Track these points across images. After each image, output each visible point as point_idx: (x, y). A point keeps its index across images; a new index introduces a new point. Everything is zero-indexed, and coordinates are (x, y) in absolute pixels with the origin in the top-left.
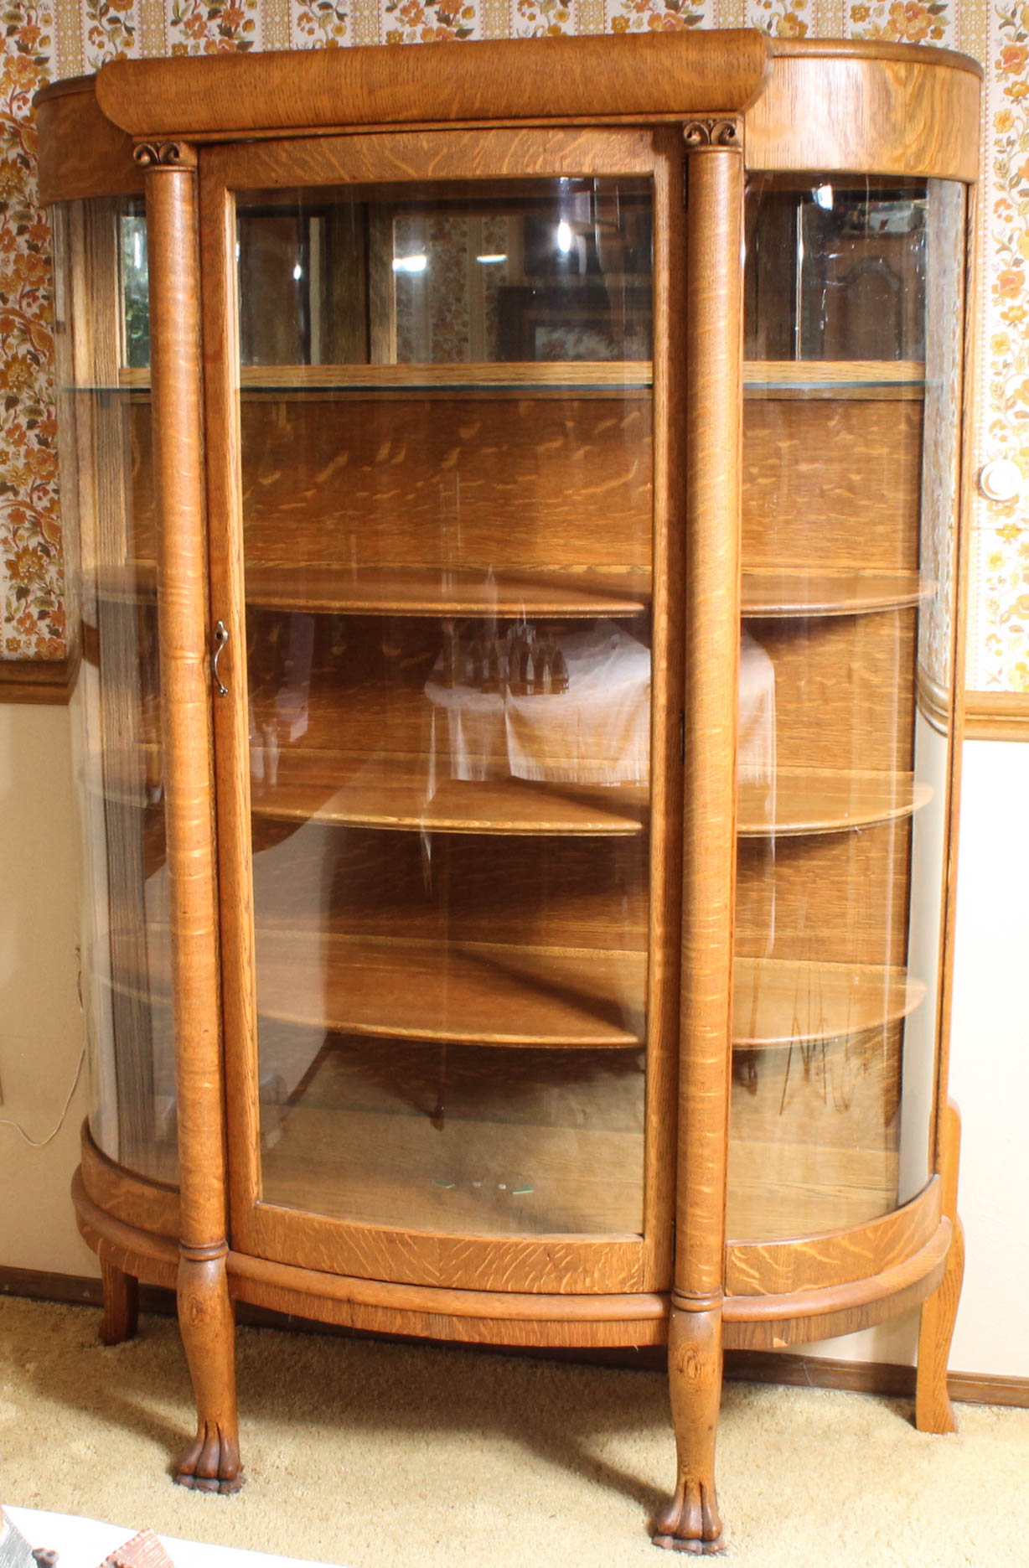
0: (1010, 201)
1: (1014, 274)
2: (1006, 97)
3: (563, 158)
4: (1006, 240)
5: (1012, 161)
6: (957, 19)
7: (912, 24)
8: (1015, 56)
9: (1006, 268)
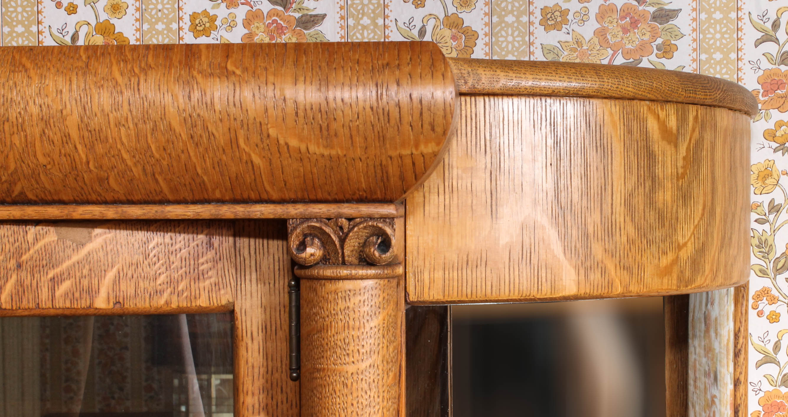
0: (774, 292)
1: (783, 397)
2: (766, 143)
3: (55, 282)
4: (770, 348)
5: (778, 234)
6: (694, 30)
7: (630, 35)
8: (780, 85)
9: (771, 388)
